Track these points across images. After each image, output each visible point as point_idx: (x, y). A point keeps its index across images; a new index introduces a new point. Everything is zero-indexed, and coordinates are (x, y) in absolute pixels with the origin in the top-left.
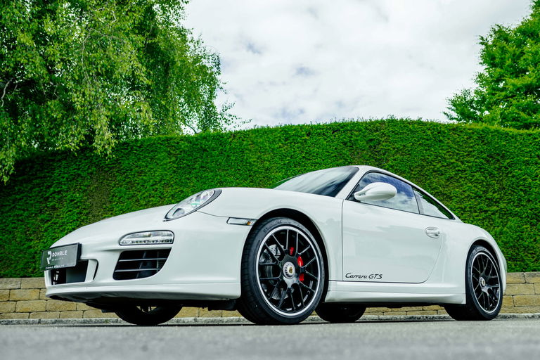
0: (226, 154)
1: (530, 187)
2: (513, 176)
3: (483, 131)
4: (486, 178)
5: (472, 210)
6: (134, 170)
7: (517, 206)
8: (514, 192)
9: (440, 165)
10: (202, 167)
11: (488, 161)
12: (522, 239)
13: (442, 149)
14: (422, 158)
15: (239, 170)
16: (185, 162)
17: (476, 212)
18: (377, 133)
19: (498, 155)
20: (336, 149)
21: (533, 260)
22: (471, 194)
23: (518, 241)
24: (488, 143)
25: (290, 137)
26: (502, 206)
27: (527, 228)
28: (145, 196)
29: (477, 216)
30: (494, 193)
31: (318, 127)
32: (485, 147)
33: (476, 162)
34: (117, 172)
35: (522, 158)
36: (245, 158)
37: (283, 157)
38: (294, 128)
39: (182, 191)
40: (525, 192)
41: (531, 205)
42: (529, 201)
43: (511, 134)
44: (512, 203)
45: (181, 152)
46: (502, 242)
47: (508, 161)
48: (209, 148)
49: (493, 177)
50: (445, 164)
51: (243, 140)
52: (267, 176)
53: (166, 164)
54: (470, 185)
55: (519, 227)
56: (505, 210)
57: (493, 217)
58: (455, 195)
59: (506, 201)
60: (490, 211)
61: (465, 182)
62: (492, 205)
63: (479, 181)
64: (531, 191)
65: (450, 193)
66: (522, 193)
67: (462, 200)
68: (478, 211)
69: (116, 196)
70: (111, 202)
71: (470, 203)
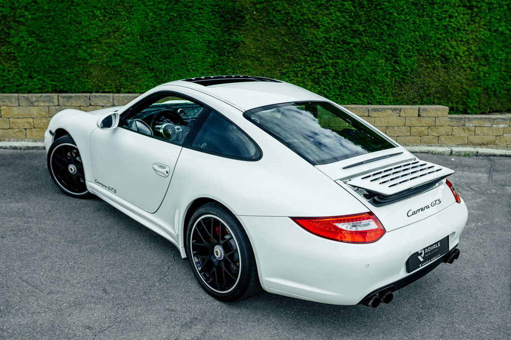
1: (394, 22)
2: (381, 9)
4: (355, 7)
7: (378, 41)
8: (379, 25)
12: (375, 73)
17: (338, 42)
21: (380, 93)
22: (338, 25)
23: (371, 74)
27: (381, 63)
29: (339, 47)
30: (360, 24)
40: (388, 26)
41: (392, 41)
42: (390, 35)
44: (374, 37)
46: (357, 74)
49: (362, 7)
54: (339, 14)
55: (375, 61)
56: (367, 43)
57: (354, 49)
58: (323, 23)
59: (369, 34)
60: (352, 43)
61: (334, 11)
62: (355, 37)
63: (348, 11)
64: (394, 26)
65: (318, 21)
66: (385, 27)
67: (328, 30)
68: (341, 43)
71: (335, 33)
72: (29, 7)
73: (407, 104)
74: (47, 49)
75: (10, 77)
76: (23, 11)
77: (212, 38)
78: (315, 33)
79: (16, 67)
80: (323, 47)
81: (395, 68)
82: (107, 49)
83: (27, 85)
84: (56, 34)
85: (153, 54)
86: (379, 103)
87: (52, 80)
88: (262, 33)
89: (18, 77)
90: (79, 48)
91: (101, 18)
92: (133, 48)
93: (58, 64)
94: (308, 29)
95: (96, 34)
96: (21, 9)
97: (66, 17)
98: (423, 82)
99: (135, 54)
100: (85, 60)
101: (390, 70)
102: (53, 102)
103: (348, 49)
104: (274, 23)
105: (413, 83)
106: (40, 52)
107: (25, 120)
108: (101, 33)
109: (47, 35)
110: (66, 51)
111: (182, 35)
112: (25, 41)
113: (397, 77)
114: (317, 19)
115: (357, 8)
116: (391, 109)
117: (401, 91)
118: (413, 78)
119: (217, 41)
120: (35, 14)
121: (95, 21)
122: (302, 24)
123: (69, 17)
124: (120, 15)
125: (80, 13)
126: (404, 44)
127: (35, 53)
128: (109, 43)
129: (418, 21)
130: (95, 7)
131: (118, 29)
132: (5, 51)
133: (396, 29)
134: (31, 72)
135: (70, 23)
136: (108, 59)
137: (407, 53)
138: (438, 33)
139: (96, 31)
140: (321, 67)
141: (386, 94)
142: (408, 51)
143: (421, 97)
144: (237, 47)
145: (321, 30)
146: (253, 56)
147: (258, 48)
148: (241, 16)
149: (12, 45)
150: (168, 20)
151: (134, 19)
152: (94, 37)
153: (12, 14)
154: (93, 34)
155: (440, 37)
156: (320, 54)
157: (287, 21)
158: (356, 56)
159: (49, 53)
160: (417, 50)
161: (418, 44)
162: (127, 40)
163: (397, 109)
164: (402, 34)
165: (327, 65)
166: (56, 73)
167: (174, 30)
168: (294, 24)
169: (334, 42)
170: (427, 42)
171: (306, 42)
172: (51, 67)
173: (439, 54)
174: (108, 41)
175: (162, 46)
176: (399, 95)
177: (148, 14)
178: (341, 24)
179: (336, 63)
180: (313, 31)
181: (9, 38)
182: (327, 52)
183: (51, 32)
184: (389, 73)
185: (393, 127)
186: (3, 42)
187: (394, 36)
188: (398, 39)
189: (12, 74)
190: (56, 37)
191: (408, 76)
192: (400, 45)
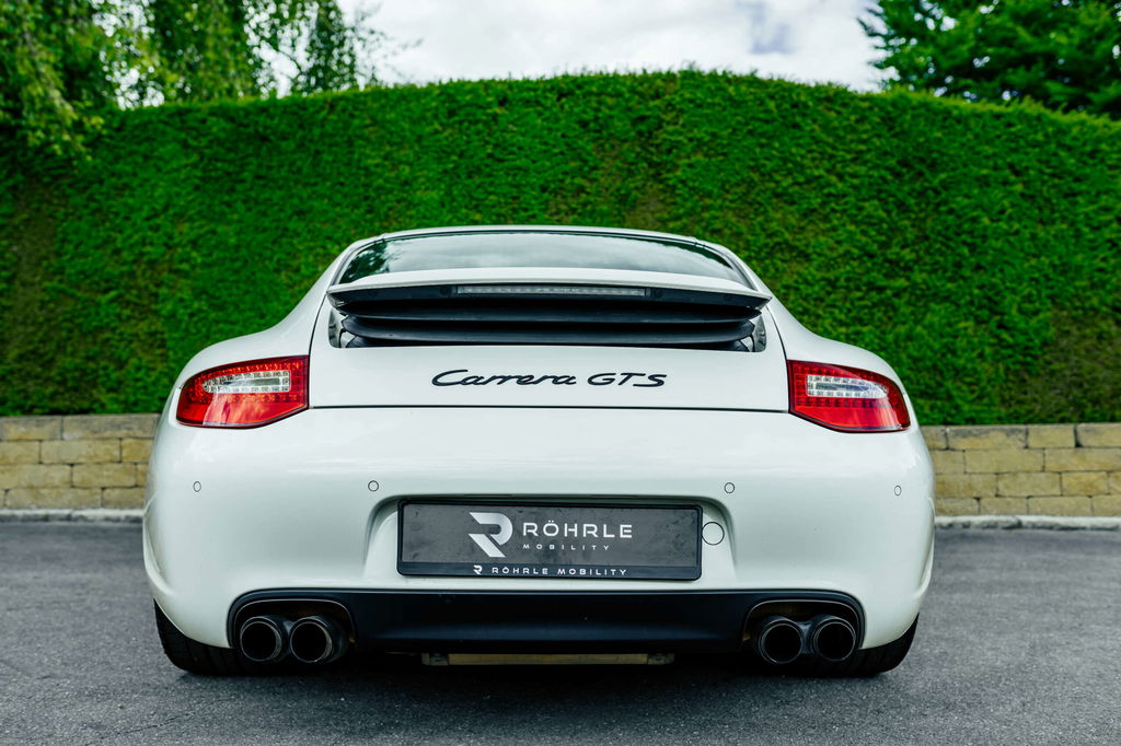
0: (313, 147)
1: (984, 237)
2: (951, 211)
3: (894, 104)
4: (888, 212)
5: (852, 285)
6: (106, 183)
7: (951, 280)
8: (948, 247)
9: (790, 181)
10: (259, 177)
11: (898, 175)
12: (953, 352)
13: (798, 145)
14: (752, 163)
15: (342, 184)
16: (219, 165)
17: (858, 289)
18: (657, 102)
19: (922, 160)
20: (563, 136)
21: (971, 397)
22: (853, 250)
23: (944, 355)
24: (903, 132)
25: (460, 108)
26: (918, 277)
27: (966, 329)
28: (132, 241)
29: (860, 299)
30: (903, 247)
31: (526, 85)
32: (895, 141)
33: (871, 177)
34: (70, 186)
35: (975, 169)
36: (356, 156)
37: (443, 154)
38: (468, 87)
39: (213, 232)
40: (972, 248)
41: (983, 278)
42: (978, 267)
43: (955, 113)
44: (940, 272)
45: (211, 142)
46: (909, 356)
47: (943, 176)
48: (274, 133)
49: (904, 212)
50: (801, 179)
51: (352, 116)
52: (404, 199)
53: (177, 170)
54: (852, 228)
55: (950, 325)
56: (924, 287)
57: (896, 301)
58: (818, 250)
59: (928, 268)
60: (891, 289)
61: (842, 222)
62: (896, 274)
63: (874, 221)
64: (986, 245)
65: (807, 245)
66: (965, 250)
67: (832, 262)
68: (864, 288)
69: (70, 242)
70: (58, 254)
71: (848, 268)
72: (201, 242)
73: (1045, 422)
74: (226, 322)
76: (188, 249)
78: (801, 270)
79: (162, 361)
80: (822, 300)
81: (1001, 340)
84: (247, 292)
86: (972, 420)
89: (165, 381)
94: (785, 265)
96: (184, 246)
97: (271, 259)
98: (1075, 371)
101: (991, 345)
103: (881, 302)
105: (1052, 373)
109: (230, 295)
112: (186, 307)
113: (1010, 361)
114: (804, 242)
115: (894, 214)
117: (1025, 393)
118: (1050, 363)
120: (210, 255)
122: (770, 255)
123: (275, 259)
125: (299, 251)
126: (1014, 285)
127: (204, 330)
129: (1042, 234)
130: (329, 238)
132: (146, 329)
133: (991, 252)
135: (277, 271)
137: (1027, 305)
138: (1095, 257)
141: (986, 401)
142: (1028, 298)
143: (1079, 407)
149: (161, 316)
153: (167, 257)
155: (1103, 265)
156: (818, 316)
158: (904, 315)
160: (1052, 298)
161: (1050, 284)
163: (1020, 431)
164: (1007, 263)
168: (753, 254)
169: (847, 288)
170: (1073, 279)
173: (1106, 305)
178: (860, 249)
179: (857, 333)
180: (796, 267)
181: (156, 303)
182: (832, 310)
183: (238, 288)
184: (988, 350)
185: (1015, 474)
186: (144, 312)
187: (988, 267)
188: (1000, 275)
189: (154, 375)
190: (248, 298)
191: (1035, 358)
192: (1007, 288)
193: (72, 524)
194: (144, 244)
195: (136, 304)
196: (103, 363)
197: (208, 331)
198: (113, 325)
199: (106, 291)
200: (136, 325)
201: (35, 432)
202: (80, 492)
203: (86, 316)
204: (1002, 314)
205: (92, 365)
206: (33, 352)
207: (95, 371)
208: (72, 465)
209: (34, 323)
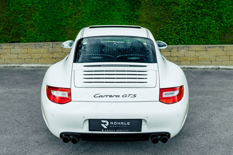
5: (188, 12)
7: (211, 11)
8: (211, 3)
12: (210, 28)
17: (190, 13)
21: (213, 38)
23: (208, 29)
27: (213, 22)
28: (24, 2)
29: (190, 15)
30: (201, 3)
40: (217, 3)
41: (219, 10)
44: (209, 9)
46: (200, 29)
55: (210, 21)
56: (205, 13)
57: (198, 16)
58: (181, 3)
59: (206, 8)
60: (197, 13)
62: (199, 10)
64: (220, 2)
65: (179, 2)
66: (215, 4)
67: (184, 6)
68: (191, 13)
69: (10, 3)
70: (8, 6)
71: (188, 8)
72: (40, 2)
73: (228, 44)
74: (47, 21)
75: (32, 35)
76: (37, 4)
77: (125, 14)
78: (177, 8)
79: (34, 30)
80: (181, 15)
81: (221, 25)
82: (75, 20)
83: (39, 38)
84: (52, 14)
85: (97, 22)
86: (212, 44)
87: (50, 36)
88: (150, 10)
89: (35, 35)
90: (62, 20)
91: (72, 6)
92: (87, 20)
93: (53, 29)
94: (173, 7)
95: (70, 13)
97: (56, 6)
99: (88, 23)
100: (65, 26)
101: (218, 26)
102: (50, 46)
103: (195, 16)
104: (156, 5)
105: (232, 33)
106: (45, 23)
107: (38, 55)
108: (72, 13)
109: (48, 15)
110: (56, 22)
111: (111, 13)
112: (38, 18)
113: (222, 30)
114: (178, 1)
116: (218, 46)
117: (225, 37)
118: (231, 30)
119: (128, 15)
120: (42, 6)
121: (69, 8)
122: (170, 4)
124: (81, 4)
125: (63, 4)
126: (226, 12)
127: (43, 23)
128: (76, 18)
130: (69, 1)
131: (80, 11)
132: (30, 23)
133: (221, 4)
134: (41, 32)
135: (58, 9)
136: (76, 25)
137: (228, 17)
139: (70, 12)
140: (180, 26)
141: (216, 39)
142: (228, 15)
144: (138, 18)
145: (180, 7)
146: (145, 22)
147: (148, 18)
148: (140, 2)
149: (33, 20)
150: (104, 6)
151: (88, 6)
152: (69, 15)
153: (33, 6)
154: (68, 13)
156: (180, 19)
157: (162, 3)
158: (199, 19)
159: (49, 23)
162: (84, 16)
163: (222, 47)
164: (225, 7)
165: (184, 25)
166: (52, 33)
167: (107, 10)
168: (166, 4)
169: (187, 13)
171: (172, 13)
172: (49, 30)
174: (75, 17)
175: (101, 18)
176: (224, 39)
177: (94, 3)
178: (191, 3)
179: (189, 23)
180: (176, 7)
181: (32, 17)
182: (183, 18)
183: (49, 13)
184: (218, 28)
185: (220, 56)
186: (29, 19)
187: (220, 8)
188: (223, 10)
189: (33, 34)
190: (52, 16)
191: (228, 29)
192: (224, 13)
193: (20, 68)
194: (27, 3)
195: (27, 17)
196: (21, 31)
197: (44, 24)
198: (23, 22)
199: (20, 14)
200: (28, 22)
201: (9, 47)
202: (20, 60)
203: (17, 20)
204: (222, 19)
205: (19, 31)
206: (6, 28)
207: (20, 33)
208: (18, 54)
209: (5, 22)
